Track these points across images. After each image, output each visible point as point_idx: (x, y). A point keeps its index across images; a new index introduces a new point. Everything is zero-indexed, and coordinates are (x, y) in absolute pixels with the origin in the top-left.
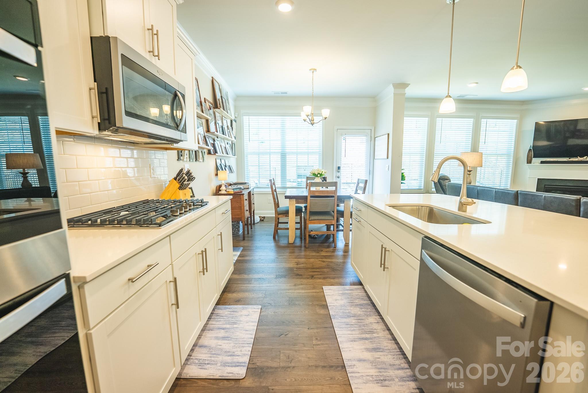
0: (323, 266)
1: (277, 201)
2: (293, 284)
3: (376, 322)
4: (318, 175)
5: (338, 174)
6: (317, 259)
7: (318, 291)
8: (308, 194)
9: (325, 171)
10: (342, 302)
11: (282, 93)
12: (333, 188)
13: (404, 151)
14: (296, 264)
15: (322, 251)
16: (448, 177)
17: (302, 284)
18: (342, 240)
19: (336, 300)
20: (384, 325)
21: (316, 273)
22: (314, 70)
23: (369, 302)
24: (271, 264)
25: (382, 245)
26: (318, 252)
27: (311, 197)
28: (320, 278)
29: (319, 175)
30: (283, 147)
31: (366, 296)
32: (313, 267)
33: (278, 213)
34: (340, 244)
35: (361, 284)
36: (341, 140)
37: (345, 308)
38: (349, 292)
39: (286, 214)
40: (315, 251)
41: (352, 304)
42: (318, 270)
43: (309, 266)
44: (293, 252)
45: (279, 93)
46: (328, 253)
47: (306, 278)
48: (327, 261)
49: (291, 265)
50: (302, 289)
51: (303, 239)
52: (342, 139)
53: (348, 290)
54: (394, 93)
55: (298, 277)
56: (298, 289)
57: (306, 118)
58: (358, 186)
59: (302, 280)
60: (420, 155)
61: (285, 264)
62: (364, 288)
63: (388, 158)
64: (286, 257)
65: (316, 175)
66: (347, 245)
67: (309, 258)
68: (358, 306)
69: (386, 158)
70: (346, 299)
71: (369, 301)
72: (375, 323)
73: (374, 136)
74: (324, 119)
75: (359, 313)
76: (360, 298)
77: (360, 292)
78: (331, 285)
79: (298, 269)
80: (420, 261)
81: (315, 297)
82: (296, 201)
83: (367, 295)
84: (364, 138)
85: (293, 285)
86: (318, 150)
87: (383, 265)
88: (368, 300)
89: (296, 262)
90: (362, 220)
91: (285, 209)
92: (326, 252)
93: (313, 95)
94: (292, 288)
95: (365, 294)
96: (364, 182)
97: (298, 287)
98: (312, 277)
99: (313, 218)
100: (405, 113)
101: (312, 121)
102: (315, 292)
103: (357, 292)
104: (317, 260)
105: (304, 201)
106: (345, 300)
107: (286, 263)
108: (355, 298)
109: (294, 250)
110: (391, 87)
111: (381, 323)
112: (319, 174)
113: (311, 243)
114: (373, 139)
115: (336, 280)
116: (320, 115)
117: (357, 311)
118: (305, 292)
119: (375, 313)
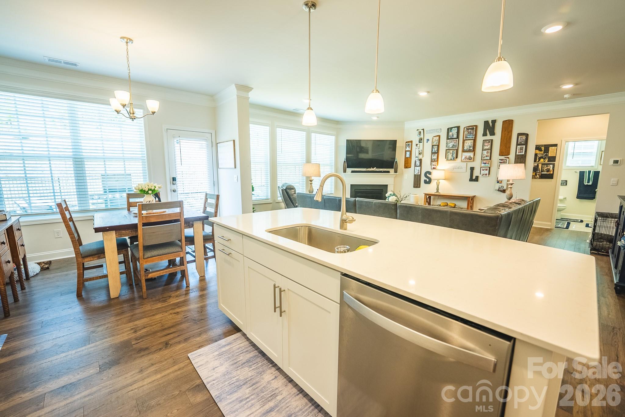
0: (178, 320)
1: (76, 235)
2: (137, 371)
3: (273, 377)
4: (148, 191)
5: (174, 187)
6: (166, 312)
7: (182, 365)
8: (139, 221)
9: (160, 186)
10: (222, 369)
11: (65, 63)
12: (178, 210)
13: (252, 160)
14: (132, 331)
15: (170, 297)
16: (293, 186)
17: (153, 365)
18: (193, 273)
19: (214, 369)
20: (283, 377)
21: (172, 336)
22: (129, 40)
23: (256, 353)
24: (84, 348)
25: (275, 285)
26: (165, 301)
27: (144, 225)
28: (179, 342)
29: (150, 192)
30: (76, 147)
31: (250, 345)
32: (164, 328)
33: (83, 256)
34: (193, 279)
35: (237, 329)
36: (174, 143)
37: (230, 376)
38: (227, 348)
39: (98, 254)
40: (159, 300)
41: (237, 365)
42: (173, 330)
43: (156, 328)
44: (123, 313)
45: (60, 62)
46: (180, 298)
47: (157, 350)
48: (182, 311)
49: (124, 337)
50: (156, 372)
51: (134, 286)
52: (176, 143)
53: (226, 345)
54: (237, 95)
55: (142, 353)
56: (148, 377)
57: (120, 108)
58: (206, 202)
59: (151, 356)
60: (264, 164)
61: (111, 338)
62: (244, 335)
63: (235, 168)
64: (111, 325)
65: (146, 192)
66: (202, 279)
67: (153, 315)
68: (245, 364)
69: (234, 167)
70: (227, 361)
71: (256, 351)
72: (273, 379)
73: (216, 142)
74: (151, 113)
75: (250, 374)
76: (244, 351)
77: (241, 342)
78: (200, 347)
79: (138, 340)
80: (340, 304)
81: (181, 378)
82: (117, 234)
83: (250, 343)
84: (204, 143)
85: (138, 373)
86: (141, 156)
87: (279, 309)
88: (254, 350)
89: (132, 329)
90: (233, 252)
91: (95, 247)
92: (177, 296)
93: (129, 77)
94: (136, 378)
95: (247, 343)
96: (215, 197)
97: (148, 372)
98: (167, 345)
99: (149, 254)
100: (251, 119)
101: (131, 114)
102: (179, 369)
103: (237, 344)
104: (166, 314)
105: (131, 231)
106: (226, 363)
107: (113, 335)
108: (238, 354)
109: (123, 308)
110: (233, 87)
111: (279, 376)
112: (151, 190)
113: (151, 289)
114: (215, 145)
115: (204, 337)
116: (143, 107)
117: (246, 373)
118: (163, 377)
119: (268, 365)
